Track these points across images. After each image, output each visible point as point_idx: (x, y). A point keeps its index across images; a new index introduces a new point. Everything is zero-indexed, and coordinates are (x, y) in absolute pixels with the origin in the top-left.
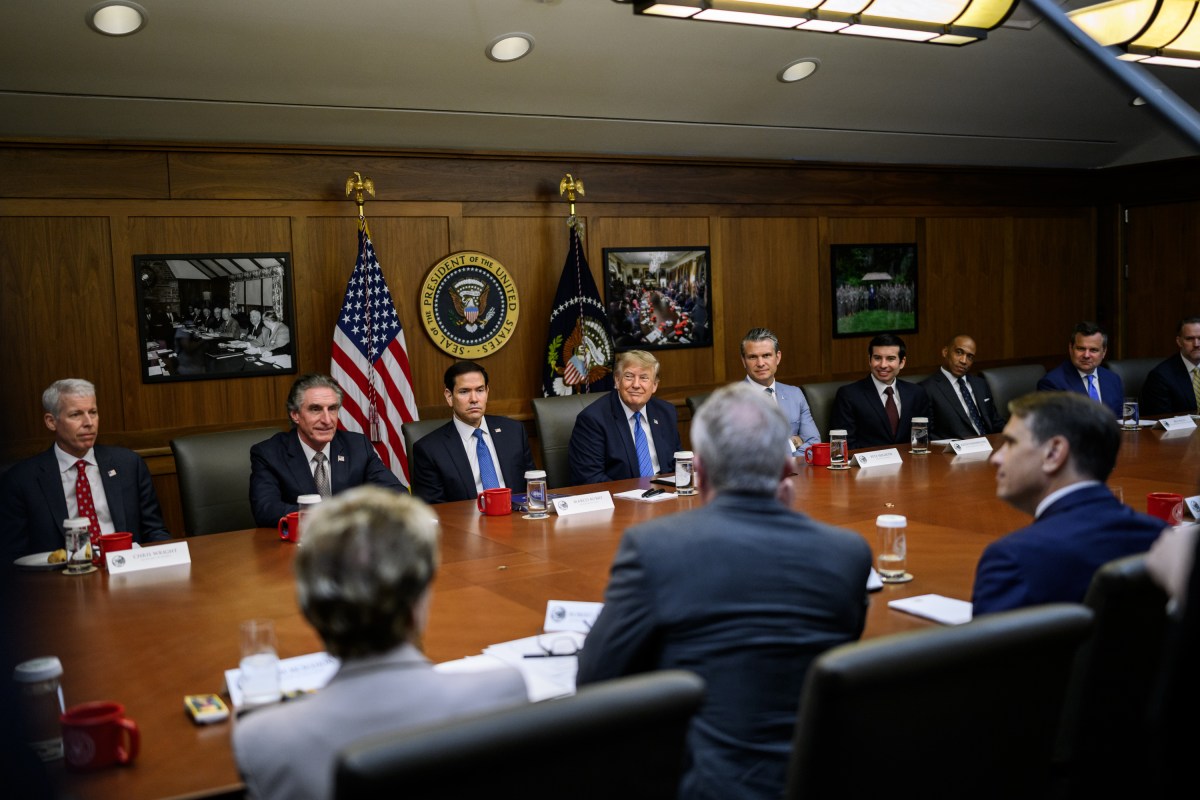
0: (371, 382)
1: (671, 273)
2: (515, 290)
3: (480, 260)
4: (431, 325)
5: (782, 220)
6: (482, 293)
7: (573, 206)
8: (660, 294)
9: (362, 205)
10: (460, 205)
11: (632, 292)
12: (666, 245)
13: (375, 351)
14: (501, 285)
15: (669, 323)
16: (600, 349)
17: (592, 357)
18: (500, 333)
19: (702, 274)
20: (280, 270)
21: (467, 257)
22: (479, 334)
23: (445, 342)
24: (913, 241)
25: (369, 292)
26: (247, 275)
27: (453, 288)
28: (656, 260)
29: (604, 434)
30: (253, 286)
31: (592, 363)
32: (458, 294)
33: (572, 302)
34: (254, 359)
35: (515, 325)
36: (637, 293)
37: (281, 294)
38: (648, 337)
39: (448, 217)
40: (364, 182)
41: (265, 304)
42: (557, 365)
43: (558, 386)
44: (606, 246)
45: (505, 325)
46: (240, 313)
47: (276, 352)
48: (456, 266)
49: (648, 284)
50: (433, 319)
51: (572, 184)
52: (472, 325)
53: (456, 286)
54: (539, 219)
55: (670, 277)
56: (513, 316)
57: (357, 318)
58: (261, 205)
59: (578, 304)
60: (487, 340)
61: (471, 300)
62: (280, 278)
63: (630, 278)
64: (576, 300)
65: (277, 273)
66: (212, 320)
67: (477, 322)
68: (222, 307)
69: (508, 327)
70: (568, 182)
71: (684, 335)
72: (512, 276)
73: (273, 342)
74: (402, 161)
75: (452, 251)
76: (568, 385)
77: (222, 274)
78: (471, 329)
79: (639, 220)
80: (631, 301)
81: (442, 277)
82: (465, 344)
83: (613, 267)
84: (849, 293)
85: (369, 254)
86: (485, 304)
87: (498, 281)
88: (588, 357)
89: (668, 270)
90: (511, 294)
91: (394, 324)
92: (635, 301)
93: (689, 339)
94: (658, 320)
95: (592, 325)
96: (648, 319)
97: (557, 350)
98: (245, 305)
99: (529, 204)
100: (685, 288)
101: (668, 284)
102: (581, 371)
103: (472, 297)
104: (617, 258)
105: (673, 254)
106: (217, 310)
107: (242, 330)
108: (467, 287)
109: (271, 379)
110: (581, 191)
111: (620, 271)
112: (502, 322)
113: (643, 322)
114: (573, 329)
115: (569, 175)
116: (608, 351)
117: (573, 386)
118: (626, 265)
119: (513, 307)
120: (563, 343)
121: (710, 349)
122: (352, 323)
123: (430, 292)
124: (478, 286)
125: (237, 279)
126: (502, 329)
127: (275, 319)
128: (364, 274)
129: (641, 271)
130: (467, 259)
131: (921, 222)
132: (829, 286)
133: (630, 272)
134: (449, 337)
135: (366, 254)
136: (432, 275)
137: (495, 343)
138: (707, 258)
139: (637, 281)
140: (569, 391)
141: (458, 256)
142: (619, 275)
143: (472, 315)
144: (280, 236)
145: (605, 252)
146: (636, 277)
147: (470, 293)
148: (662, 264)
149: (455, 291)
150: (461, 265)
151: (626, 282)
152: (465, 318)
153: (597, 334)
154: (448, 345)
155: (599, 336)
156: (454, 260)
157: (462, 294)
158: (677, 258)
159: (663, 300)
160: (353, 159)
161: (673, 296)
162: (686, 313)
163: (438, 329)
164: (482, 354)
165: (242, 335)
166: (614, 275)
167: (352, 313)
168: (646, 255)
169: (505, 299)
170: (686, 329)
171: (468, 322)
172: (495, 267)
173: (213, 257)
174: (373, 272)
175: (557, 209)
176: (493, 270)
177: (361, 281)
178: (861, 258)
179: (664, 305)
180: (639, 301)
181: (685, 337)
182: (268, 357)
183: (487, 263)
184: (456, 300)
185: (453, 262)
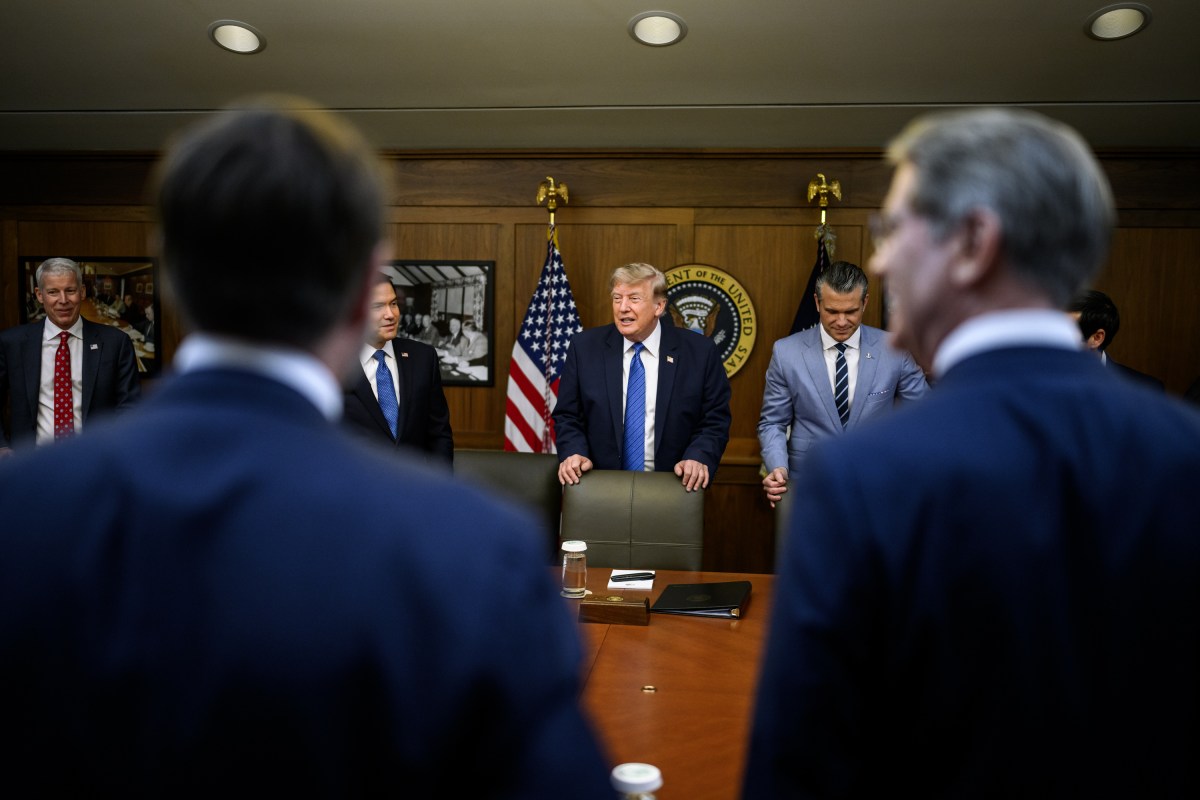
0: (547, 403)
2: (752, 311)
3: (708, 276)
6: (710, 313)
7: (824, 213)
9: (554, 211)
10: (692, 211)
13: (553, 371)
14: (734, 305)
20: (483, 279)
21: (693, 271)
25: (553, 306)
26: (449, 282)
27: (675, 306)
30: (454, 293)
32: (679, 313)
34: (450, 368)
37: (483, 303)
39: (676, 226)
40: (557, 186)
41: (466, 313)
45: (736, 352)
46: (440, 321)
47: (473, 363)
48: (679, 281)
51: (824, 186)
56: (747, 341)
57: (538, 334)
58: (468, 211)
61: (696, 321)
62: (482, 287)
65: (479, 282)
66: (412, 326)
68: (423, 314)
69: (741, 354)
70: (820, 182)
72: (748, 294)
73: (471, 352)
74: (623, 163)
77: (425, 280)
85: (556, 266)
86: (713, 326)
87: (731, 300)
90: (747, 316)
98: (445, 313)
99: (782, 210)
103: (697, 317)
106: (418, 317)
107: (440, 338)
108: (693, 306)
109: (467, 390)
110: (838, 194)
112: (734, 348)
115: (820, 175)
119: (748, 331)
122: (533, 339)
124: (706, 305)
125: (439, 287)
126: (733, 356)
127: (475, 328)
128: (548, 287)
130: (693, 273)
135: (553, 265)
141: (682, 269)
144: (487, 243)
147: (695, 313)
149: (677, 309)
150: (685, 279)
157: (685, 313)
160: (567, 162)
165: (441, 343)
167: (533, 328)
169: (739, 321)
172: (728, 283)
173: (418, 263)
176: (725, 288)
177: (545, 294)
182: (464, 368)
183: (718, 278)
184: (678, 319)
185: (675, 276)
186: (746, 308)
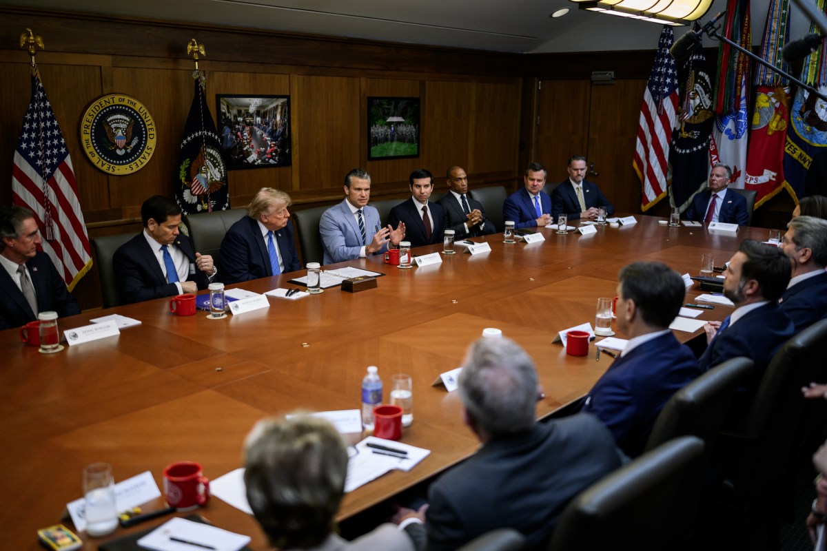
0: (46, 194)
1: (264, 114)
2: (153, 123)
3: (126, 101)
4: (90, 149)
5: (338, 78)
6: (128, 126)
7: (197, 63)
8: (256, 128)
9: (34, 55)
10: (110, 58)
11: (237, 126)
12: (260, 94)
13: (48, 171)
14: (142, 120)
15: (262, 149)
16: (217, 169)
17: (211, 175)
18: (142, 156)
19: (285, 115)
21: (117, 98)
22: (126, 156)
23: (100, 162)
24: (418, 96)
25: (42, 125)
27: (106, 121)
28: (254, 104)
29: (247, 246)
31: (211, 179)
32: (110, 126)
33: (197, 134)
35: (153, 150)
36: (240, 127)
38: (248, 159)
39: (101, 67)
40: (35, 36)
42: (186, 180)
43: (187, 195)
44: (218, 93)
45: (146, 150)
48: (108, 105)
49: (248, 121)
50: (91, 144)
51: (196, 47)
52: (121, 149)
53: (108, 120)
54: (170, 71)
55: (263, 116)
56: (152, 143)
57: (33, 145)
59: (201, 136)
60: (133, 161)
61: (120, 131)
63: (235, 117)
64: (200, 133)
67: (125, 148)
69: (148, 151)
70: (193, 45)
71: (272, 157)
72: (151, 113)
74: (63, 21)
75: (105, 93)
76: (194, 195)
78: (120, 152)
79: (242, 74)
80: (237, 133)
81: (97, 113)
82: (116, 164)
83: (224, 109)
84: (378, 130)
85: (41, 94)
86: (131, 134)
87: (140, 117)
88: (209, 174)
89: (262, 111)
90: (150, 127)
91: (63, 150)
92: (239, 133)
93: (275, 161)
94: (255, 147)
95: (211, 151)
96: (248, 146)
97: (186, 169)
99: (162, 59)
100: (273, 125)
101: (262, 122)
102: (204, 185)
103: (121, 128)
104: (225, 101)
105: (265, 100)
108: (117, 121)
110: (203, 52)
111: (229, 112)
112: (144, 148)
113: (245, 149)
114: (198, 155)
115: (194, 40)
116: (222, 171)
117: (198, 195)
118: (233, 107)
119: (152, 136)
120: (190, 164)
121: (290, 167)
122: (29, 149)
123: (88, 124)
124: (126, 120)
126: (144, 153)
128: (37, 111)
129: (243, 112)
130: (117, 99)
131: (423, 84)
132: (366, 126)
133: (234, 112)
134: (103, 158)
135: (39, 95)
136: (89, 111)
137: (139, 163)
138: (289, 103)
139: (240, 119)
140: (195, 200)
141: (109, 97)
142: (228, 115)
143: (121, 142)
145: (218, 97)
146: (240, 116)
147: (119, 126)
148: (258, 107)
149: (107, 123)
150: (112, 104)
151: (233, 120)
152: (115, 144)
153: (215, 159)
154: (103, 165)
155: (216, 160)
156: (106, 99)
157: (113, 126)
158: (268, 103)
159: (258, 133)
161: (264, 130)
162: (274, 143)
163: (95, 152)
164: (129, 171)
166: (224, 114)
167: (28, 141)
168: (246, 100)
169: (146, 130)
170: (274, 154)
171: (118, 147)
172: (138, 106)
174: (45, 109)
175: (184, 65)
176: (137, 109)
177: (35, 116)
178: (386, 106)
179: (259, 136)
180: (242, 133)
181: (274, 159)
183: (132, 103)
184: (108, 130)
185: (105, 101)
186: (149, 122)
